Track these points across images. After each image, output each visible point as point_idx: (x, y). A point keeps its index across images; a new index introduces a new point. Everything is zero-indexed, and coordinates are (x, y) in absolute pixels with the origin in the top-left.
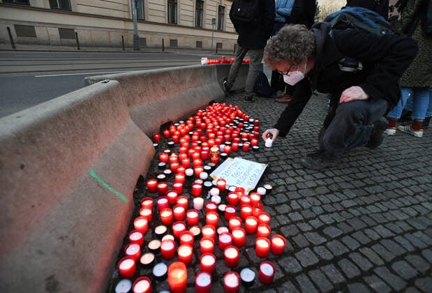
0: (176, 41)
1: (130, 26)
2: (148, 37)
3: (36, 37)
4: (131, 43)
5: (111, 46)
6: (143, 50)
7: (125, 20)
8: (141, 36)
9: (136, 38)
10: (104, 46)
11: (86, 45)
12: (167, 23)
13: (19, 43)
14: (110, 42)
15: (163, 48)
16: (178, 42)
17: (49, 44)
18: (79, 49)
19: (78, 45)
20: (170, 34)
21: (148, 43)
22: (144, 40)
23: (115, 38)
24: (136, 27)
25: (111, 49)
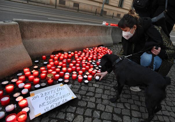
0: (120, 15)
1: (101, 5)
2: (108, 11)
3: (65, 5)
4: (100, 12)
5: (92, 13)
6: (104, 16)
7: (100, 3)
8: (104, 10)
9: (102, 10)
10: (89, 12)
11: (82, 11)
12: (118, 6)
13: (59, 6)
14: (91, 11)
15: (113, 16)
16: (121, 15)
17: (68, 8)
18: (78, 11)
19: (78, 10)
20: (118, 11)
21: (107, 14)
22: (106, 12)
23: (94, 10)
24: (103, 6)
25: (90, 14)
